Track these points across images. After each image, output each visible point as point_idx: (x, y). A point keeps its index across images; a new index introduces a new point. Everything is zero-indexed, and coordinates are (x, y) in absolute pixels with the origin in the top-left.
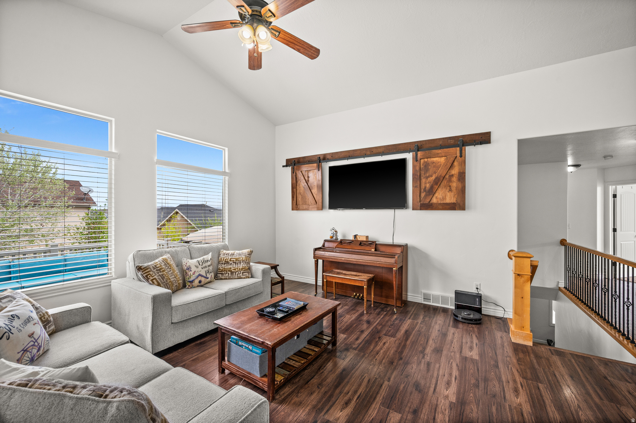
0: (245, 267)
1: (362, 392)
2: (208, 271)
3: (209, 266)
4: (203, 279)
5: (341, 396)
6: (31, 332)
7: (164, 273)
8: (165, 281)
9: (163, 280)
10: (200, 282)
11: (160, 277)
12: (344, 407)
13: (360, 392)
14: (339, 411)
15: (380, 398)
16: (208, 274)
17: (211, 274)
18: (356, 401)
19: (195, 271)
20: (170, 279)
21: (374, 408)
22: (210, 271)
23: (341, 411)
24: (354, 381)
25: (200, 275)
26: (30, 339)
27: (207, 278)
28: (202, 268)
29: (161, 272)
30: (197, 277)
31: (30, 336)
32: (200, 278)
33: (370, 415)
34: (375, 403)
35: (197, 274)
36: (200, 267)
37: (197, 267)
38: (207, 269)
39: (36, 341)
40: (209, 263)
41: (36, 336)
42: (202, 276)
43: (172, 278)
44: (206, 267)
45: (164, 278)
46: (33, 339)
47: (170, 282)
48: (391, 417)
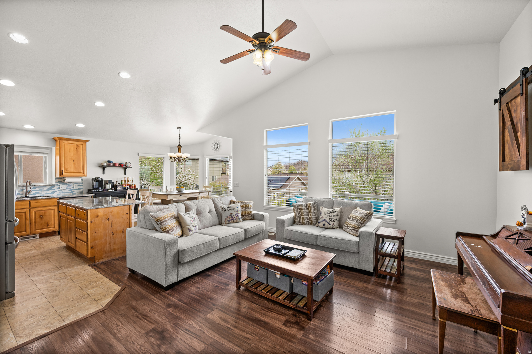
0: (356, 225)
1: (233, 331)
2: (332, 220)
3: (334, 216)
4: (326, 224)
5: (232, 318)
6: (232, 213)
7: (302, 211)
8: (299, 215)
9: (298, 215)
10: (324, 225)
11: (297, 212)
12: (221, 319)
13: (234, 330)
14: (218, 316)
15: (223, 341)
16: (331, 221)
17: (333, 222)
18: (225, 326)
19: (323, 217)
20: (303, 215)
21: (214, 335)
22: (333, 220)
23: (218, 317)
24: (249, 328)
25: (325, 220)
26: (230, 215)
27: (330, 224)
28: (328, 216)
29: (299, 210)
30: (323, 221)
31: (230, 214)
32: (324, 222)
33: (209, 332)
34: (219, 337)
35: (323, 219)
36: (327, 214)
37: (325, 214)
38: (332, 217)
39: (232, 216)
40: (335, 214)
41: (232, 215)
42: (326, 221)
43: (305, 216)
44: (331, 216)
45: (300, 214)
46: (231, 215)
47: (302, 217)
48: (201, 344)
